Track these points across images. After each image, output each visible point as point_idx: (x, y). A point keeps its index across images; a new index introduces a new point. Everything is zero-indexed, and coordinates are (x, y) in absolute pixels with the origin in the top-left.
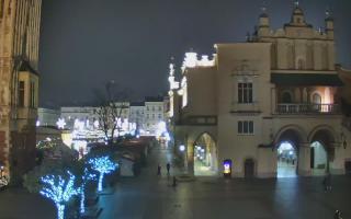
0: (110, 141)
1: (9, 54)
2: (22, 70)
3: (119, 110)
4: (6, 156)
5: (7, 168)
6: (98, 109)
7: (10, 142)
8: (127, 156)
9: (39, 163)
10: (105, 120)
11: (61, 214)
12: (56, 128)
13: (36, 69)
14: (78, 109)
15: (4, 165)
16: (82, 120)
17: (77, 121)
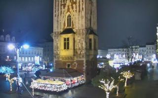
0: (131, 64)
1: (84, 27)
2: (90, 34)
3: (134, 50)
4: (84, 71)
5: (84, 76)
6: (125, 49)
7: (86, 65)
8: (138, 71)
9: (98, 74)
10: (128, 54)
11: (107, 96)
12: (106, 58)
13: (96, 33)
14: (116, 49)
15: (83, 74)
16: (117, 54)
17: (115, 55)
